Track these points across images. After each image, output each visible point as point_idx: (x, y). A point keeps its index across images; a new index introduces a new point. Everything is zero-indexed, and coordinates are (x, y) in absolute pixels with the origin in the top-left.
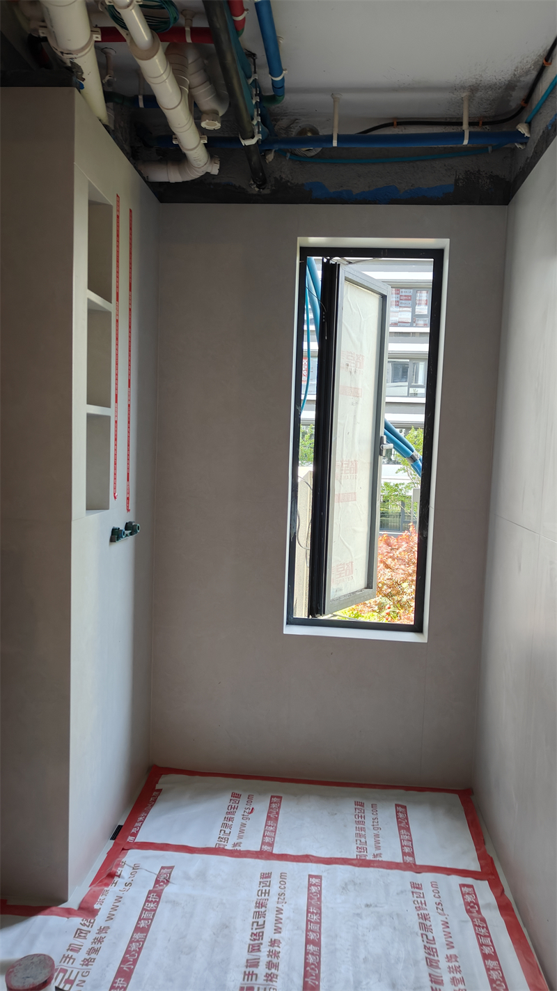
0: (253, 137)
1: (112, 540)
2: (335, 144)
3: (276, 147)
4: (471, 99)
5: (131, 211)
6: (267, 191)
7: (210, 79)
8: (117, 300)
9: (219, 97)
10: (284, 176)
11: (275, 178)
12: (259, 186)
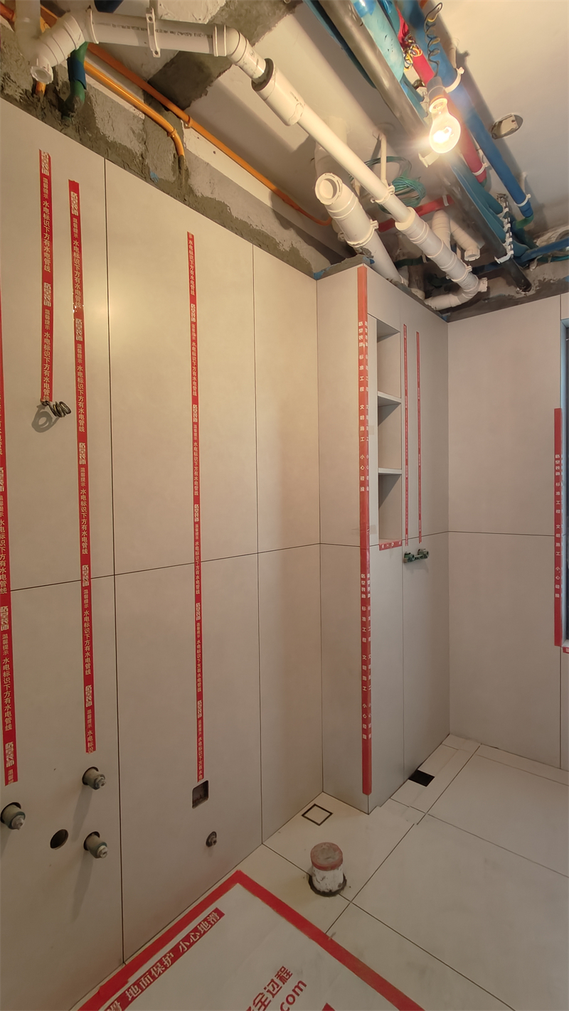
0: (506, 254)
1: (404, 562)
3: (539, 256)
5: (417, 333)
6: (532, 292)
8: (406, 394)
10: (546, 277)
11: (540, 281)
12: (524, 291)
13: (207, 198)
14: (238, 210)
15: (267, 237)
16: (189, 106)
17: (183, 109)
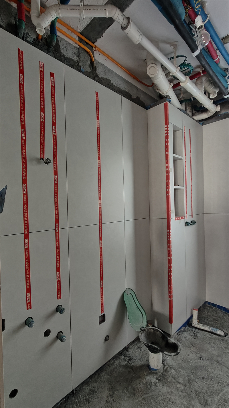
0: (228, 94)
1: (185, 225)
5: (190, 130)
7: (212, 83)
8: (185, 155)
9: (215, 88)
13: (103, 78)
14: (115, 82)
15: (127, 93)
16: (96, 42)
17: (94, 43)
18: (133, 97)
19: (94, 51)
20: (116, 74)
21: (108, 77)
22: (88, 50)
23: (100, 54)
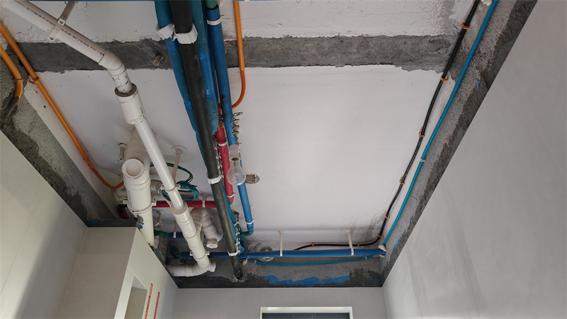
0: (235, 252)
2: (281, 255)
3: (249, 257)
4: (351, 233)
5: (159, 293)
6: (243, 281)
7: (214, 224)
9: (218, 233)
10: (253, 272)
11: (248, 274)
12: (238, 278)
13: (22, 133)
14: (45, 151)
15: (60, 180)
16: (42, 71)
17: (35, 71)
18: (68, 192)
19: (30, 81)
20: (53, 138)
21: (35, 135)
22: (18, 75)
23: (39, 92)
